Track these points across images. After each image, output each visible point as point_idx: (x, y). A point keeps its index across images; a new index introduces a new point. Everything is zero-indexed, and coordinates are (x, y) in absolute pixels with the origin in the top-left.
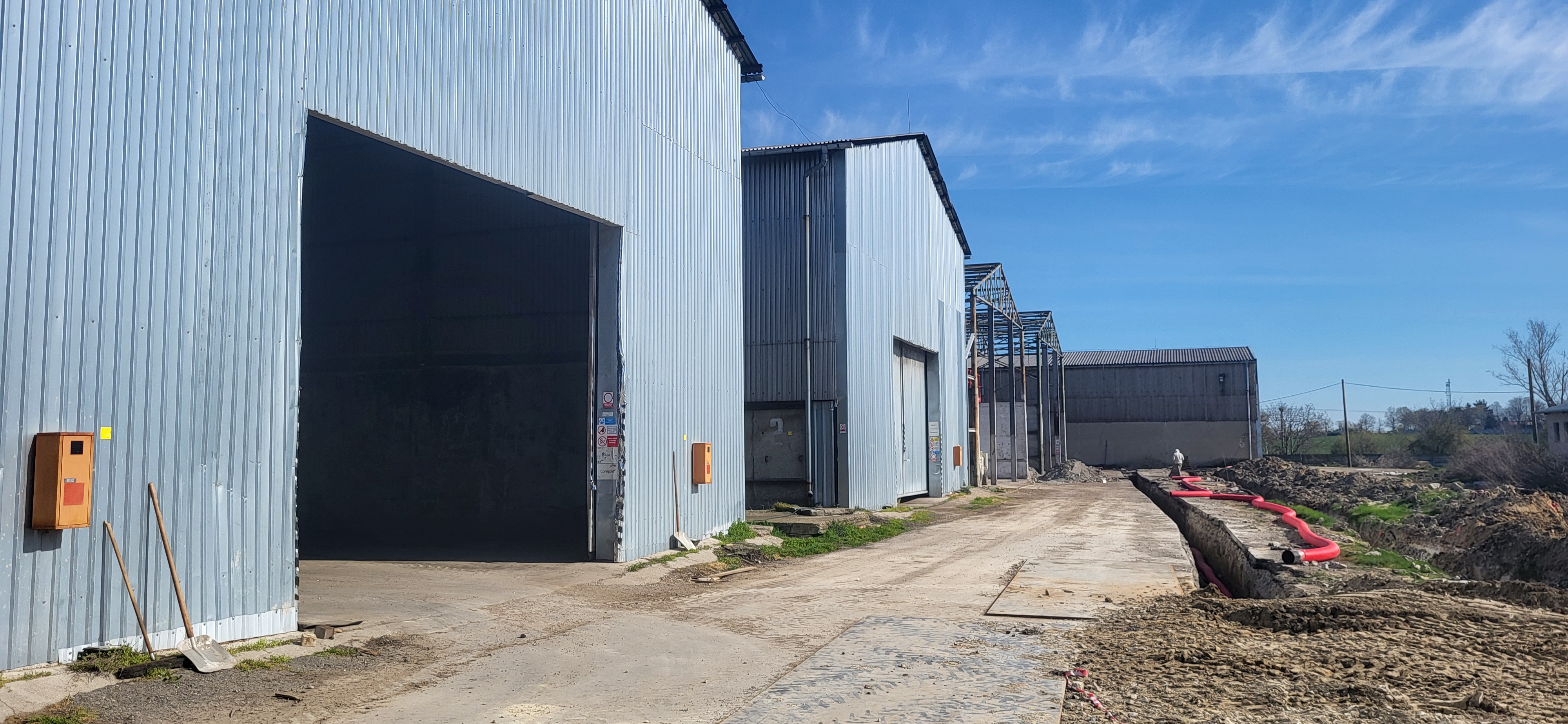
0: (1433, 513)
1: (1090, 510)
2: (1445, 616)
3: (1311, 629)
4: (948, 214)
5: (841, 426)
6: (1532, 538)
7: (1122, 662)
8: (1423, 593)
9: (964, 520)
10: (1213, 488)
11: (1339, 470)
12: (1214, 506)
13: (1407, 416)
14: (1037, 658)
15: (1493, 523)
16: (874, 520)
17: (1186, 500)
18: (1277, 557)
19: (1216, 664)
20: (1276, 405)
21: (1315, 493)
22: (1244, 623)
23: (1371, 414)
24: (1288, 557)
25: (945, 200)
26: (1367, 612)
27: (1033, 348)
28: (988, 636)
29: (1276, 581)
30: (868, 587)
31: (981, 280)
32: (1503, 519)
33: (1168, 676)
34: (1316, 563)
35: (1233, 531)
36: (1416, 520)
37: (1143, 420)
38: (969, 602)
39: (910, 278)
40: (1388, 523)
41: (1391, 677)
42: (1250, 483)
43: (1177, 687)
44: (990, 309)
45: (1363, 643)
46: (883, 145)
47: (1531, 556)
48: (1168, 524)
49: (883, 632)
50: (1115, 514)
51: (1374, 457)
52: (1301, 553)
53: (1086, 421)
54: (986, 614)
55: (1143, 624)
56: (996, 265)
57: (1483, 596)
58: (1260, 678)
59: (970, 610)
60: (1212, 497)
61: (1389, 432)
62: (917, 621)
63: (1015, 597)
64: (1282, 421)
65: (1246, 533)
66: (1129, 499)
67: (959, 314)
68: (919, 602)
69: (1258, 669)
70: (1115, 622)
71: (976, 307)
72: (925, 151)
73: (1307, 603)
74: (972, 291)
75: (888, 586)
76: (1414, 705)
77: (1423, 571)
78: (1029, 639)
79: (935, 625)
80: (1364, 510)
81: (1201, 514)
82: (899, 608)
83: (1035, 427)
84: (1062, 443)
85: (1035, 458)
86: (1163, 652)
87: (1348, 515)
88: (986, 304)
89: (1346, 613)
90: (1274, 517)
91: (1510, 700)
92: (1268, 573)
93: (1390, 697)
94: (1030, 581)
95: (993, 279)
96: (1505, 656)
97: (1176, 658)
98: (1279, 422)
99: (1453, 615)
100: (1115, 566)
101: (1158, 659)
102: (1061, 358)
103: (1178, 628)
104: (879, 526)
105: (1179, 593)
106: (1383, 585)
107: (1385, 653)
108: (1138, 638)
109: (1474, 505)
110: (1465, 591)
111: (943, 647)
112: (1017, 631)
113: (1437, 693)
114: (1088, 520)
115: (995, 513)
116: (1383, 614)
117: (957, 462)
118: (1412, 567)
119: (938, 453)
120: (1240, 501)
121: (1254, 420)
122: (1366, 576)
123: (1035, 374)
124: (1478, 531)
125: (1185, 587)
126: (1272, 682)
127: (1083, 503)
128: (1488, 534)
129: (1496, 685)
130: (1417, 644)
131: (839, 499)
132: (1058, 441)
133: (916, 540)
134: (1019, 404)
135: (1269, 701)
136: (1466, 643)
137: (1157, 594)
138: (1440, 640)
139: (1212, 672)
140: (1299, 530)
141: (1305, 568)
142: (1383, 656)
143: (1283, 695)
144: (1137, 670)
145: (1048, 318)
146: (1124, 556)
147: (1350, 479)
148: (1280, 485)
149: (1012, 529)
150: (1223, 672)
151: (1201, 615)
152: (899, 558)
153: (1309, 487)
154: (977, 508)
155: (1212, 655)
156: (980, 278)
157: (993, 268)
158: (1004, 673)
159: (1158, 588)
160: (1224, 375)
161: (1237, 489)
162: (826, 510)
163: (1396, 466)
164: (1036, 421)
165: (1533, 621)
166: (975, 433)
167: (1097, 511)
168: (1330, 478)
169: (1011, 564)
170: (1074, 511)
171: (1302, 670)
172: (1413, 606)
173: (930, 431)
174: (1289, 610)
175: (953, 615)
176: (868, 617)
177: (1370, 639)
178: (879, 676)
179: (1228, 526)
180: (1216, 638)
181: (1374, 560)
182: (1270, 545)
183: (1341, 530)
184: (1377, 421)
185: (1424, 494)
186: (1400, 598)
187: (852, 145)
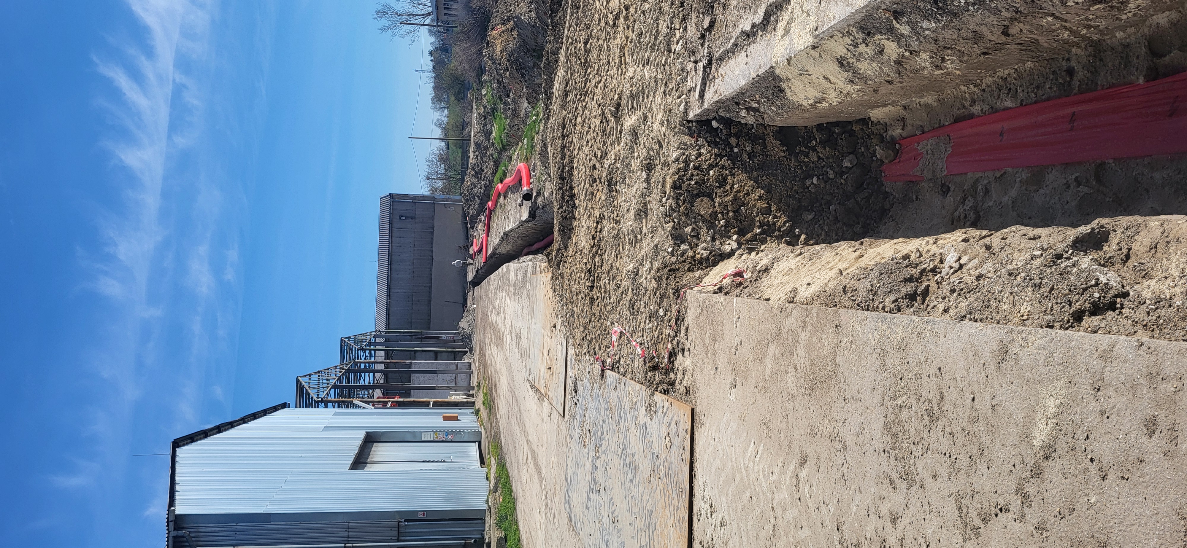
0: (501, 100)
1: (494, 322)
2: (564, 113)
3: (573, 197)
4: (249, 421)
5: (420, 516)
6: (517, 47)
7: (594, 328)
8: (550, 122)
9: (498, 417)
10: (482, 232)
11: (472, 149)
12: (494, 235)
13: (437, 99)
14: (592, 387)
15: (507, 67)
16: (495, 490)
17: (489, 253)
18: (528, 204)
19: (595, 265)
20: (425, 182)
21: (487, 168)
22: (569, 238)
23: (435, 121)
24: (527, 197)
25: (235, 424)
26: (562, 158)
27: (370, 353)
28: (578, 419)
29: (543, 207)
30: (544, 503)
31: (309, 394)
32: (504, 61)
33: (603, 298)
34: (532, 180)
35: (510, 227)
36: (505, 110)
37: (431, 274)
38: (555, 427)
39: (300, 455)
40: (507, 127)
41: (601, 157)
42: (479, 206)
43: (609, 295)
44: (335, 386)
45: (581, 167)
46: (177, 479)
47: (528, 50)
48: (505, 270)
49: (576, 500)
50: (497, 304)
51: (464, 124)
52: (525, 188)
53: (430, 315)
54: (564, 416)
55: (569, 305)
56: (298, 380)
57: (552, 87)
58: (603, 238)
59: (561, 428)
60: (488, 235)
61: (449, 111)
62: (568, 471)
63: (552, 393)
64: (436, 179)
65: (512, 219)
66: (487, 292)
67: (336, 414)
68: (555, 466)
69: (597, 238)
70: (569, 325)
71: (333, 399)
72: (189, 441)
73: (556, 194)
74: (318, 402)
75: (544, 487)
76: (617, 148)
77: (537, 115)
78: (580, 389)
79: (571, 457)
80: (498, 139)
81: (499, 245)
82: (559, 482)
83: (432, 354)
84: (445, 334)
85: (456, 355)
86: (588, 298)
87: (501, 151)
88: (330, 390)
89: (563, 171)
90: (502, 198)
91: (613, 90)
92: (538, 211)
93: (613, 162)
94: (542, 378)
95: (310, 383)
96: (588, 84)
97: (591, 291)
98: (437, 181)
99: (564, 107)
100: (532, 315)
101: (592, 303)
102: (379, 331)
103: (572, 284)
104: (500, 486)
105: (550, 275)
106: (544, 144)
107: (587, 155)
108: (579, 312)
109: (496, 75)
110: (549, 96)
111: (586, 455)
112: (574, 397)
113: (610, 132)
114: (501, 324)
115: (494, 392)
116: (563, 149)
117: (455, 418)
118: (534, 121)
119: (447, 433)
120: (491, 217)
121: (434, 199)
122: (539, 154)
123: (391, 352)
124: (512, 77)
125: (546, 270)
126: (605, 232)
127: (489, 325)
128: (514, 72)
129: (605, 96)
130: (582, 135)
131: (479, 517)
132: (444, 337)
133: (512, 457)
134: (413, 366)
135: (617, 237)
136: (580, 105)
137: (551, 291)
138: (579, 119)
139: (599, 269)
140: (511, 185)
141: (535, 187)
142: (588, 157)
143: (613, 227)
144: (600, 319)
145: (346, 340)
146: (526, 305)
147: (478, 145)
148: (481, 188)
149: (506, 382)
150: (600, 262)
151: (564, 266)
152: (524, 476)
153: (483, 171)
154: (490, 404)
155: (589, 266)
156: (308, 394)
157: (301, 383)
158: (603, 413)
159: (547, 289)
160: (400, 217)
161: (482, 217)
162: (487, 529)
163: (471, 111)
164: (428, 353)
165: (567, 62)
166: (434, 402)
167: (495, 317)
168: (477, 156)
169: (530, 389)
170: (495, 334)
171: (597, 210)
172: (558, 130)
173: (429, 439)
174: (561, 207)
175: (564, 441)
176: (565, 509)
177: (578, 162)
178: (606, 510)
179: (507, 230)
180: (578, 259)
181: (530, 144)
182: (520, 206)
183: (511, 157)
184: (440, 117)
185: (488, 102)
186: (553, 136)
187: (173, 508)
